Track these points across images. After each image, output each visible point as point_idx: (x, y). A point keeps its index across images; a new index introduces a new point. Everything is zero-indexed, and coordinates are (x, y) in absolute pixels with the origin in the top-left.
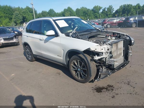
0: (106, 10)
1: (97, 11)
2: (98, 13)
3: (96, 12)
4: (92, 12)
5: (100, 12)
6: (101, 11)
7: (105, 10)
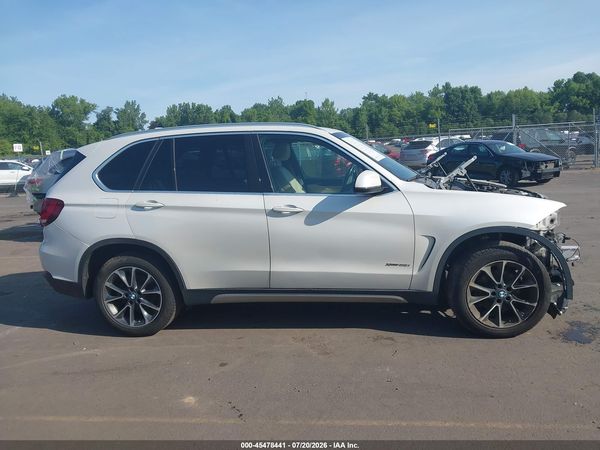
0: (114, 117)
1: (72, 118)
2: (80, 127)
3: (69, 124)
4: (51, 121)
5: (89, 125)
6: (92, 119)
7: (109, 119)
